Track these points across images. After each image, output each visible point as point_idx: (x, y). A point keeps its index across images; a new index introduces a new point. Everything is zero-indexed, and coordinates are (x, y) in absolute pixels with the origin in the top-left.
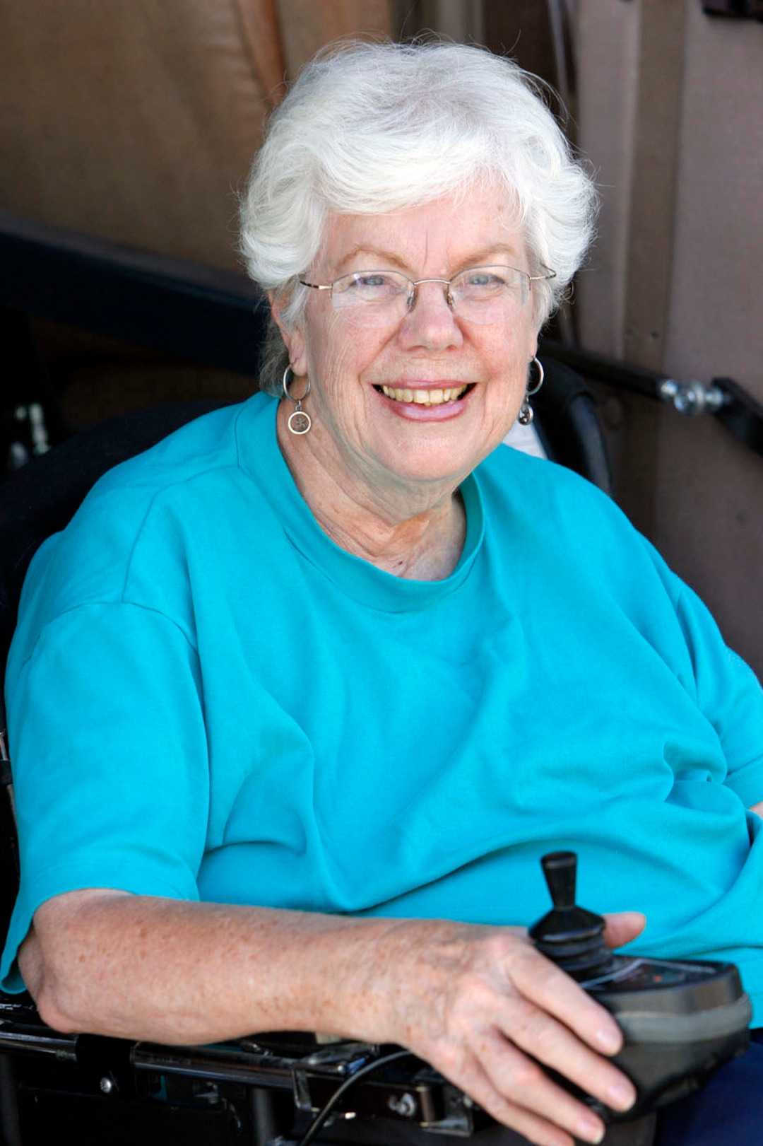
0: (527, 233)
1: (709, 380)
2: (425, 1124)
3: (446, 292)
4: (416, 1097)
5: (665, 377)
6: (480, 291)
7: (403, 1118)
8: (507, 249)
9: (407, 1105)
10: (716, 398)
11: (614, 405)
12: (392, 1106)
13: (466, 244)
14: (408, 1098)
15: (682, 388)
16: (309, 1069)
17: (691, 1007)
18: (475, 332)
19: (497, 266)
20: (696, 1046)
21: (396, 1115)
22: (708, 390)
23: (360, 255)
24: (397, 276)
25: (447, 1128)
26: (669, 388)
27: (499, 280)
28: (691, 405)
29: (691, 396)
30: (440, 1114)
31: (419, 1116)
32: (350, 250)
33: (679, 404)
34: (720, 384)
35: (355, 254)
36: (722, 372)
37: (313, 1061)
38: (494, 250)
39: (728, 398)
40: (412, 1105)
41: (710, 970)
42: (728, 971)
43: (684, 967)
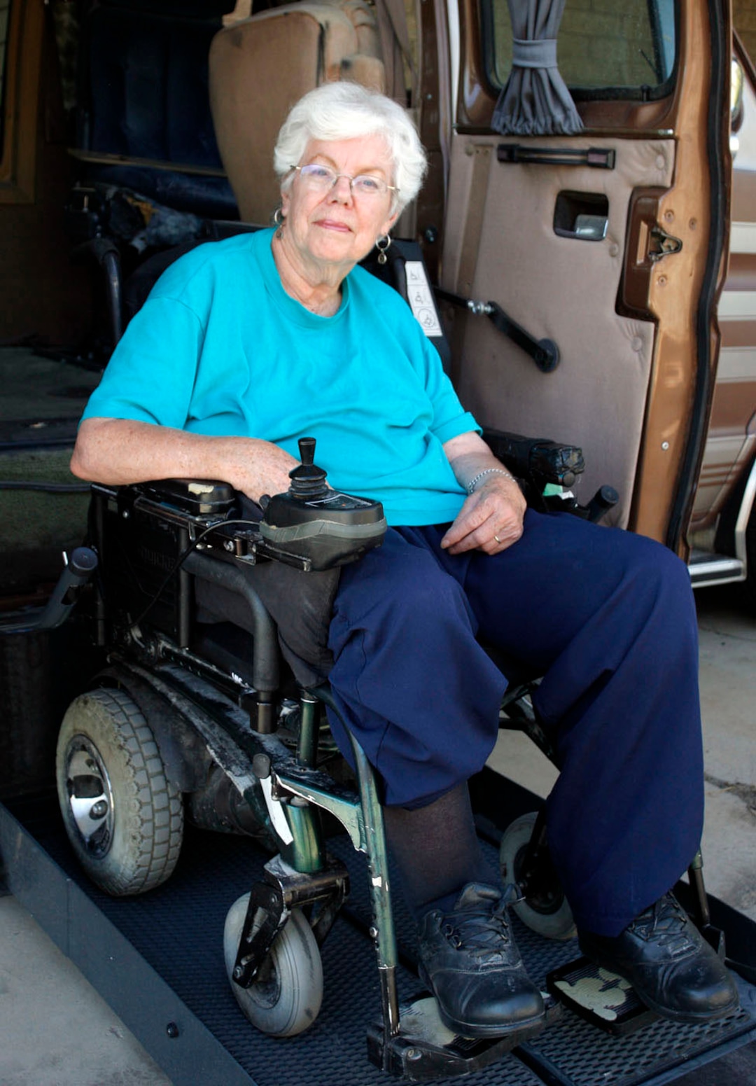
0: (394, 167)
1: (487, 302)
2: (237, 556)
3: (350, 184)
4: (235, 543)
5: (470, 299)
6: (367, 189)
7: (228, 551)
8: (382, 171)
9: (230, 546)
10: (489, 309)
11: (452, 311)
12: (225, 545)
13: (366, 162)
14: (231, 543)
15: (476, 305)
16: (195, 522)
17: (355, 521)
18: (359, 205)
19: (375, 177)
20: (355, 541)
21: (224, 549)
22: (485, 305)
23: (319, 157)
24: (330, 170)
25: (245, 560)
26: (471, 304)
27: (375, 185)
28: (478, 311)
29: (479, 307)
30: (245, 553)
31: (235, 552)
32: (314, 155)
33: (474, 310)
34: (491, 304)
35: (316, 157)
36: (492, 300)
37: (197, 519)
38: (376, 169)
39: (493, 310)
40: (232, 547)
41: (369, 504)
42: (377, 505)
43: (359, 501)
